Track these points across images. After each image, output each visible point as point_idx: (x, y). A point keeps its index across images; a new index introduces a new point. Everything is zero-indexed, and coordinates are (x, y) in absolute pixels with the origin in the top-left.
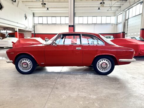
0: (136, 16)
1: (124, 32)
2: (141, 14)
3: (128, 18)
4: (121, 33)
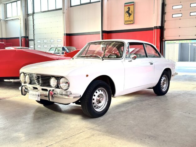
0: (48, 11)
1: (28, 37)
2: (61, 9)
3: (34, 13)
4: (18, 38)
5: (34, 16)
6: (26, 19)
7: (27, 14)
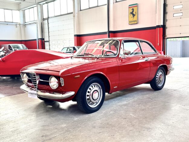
2: (72, 13)
3: (48, 18)
5: (49, 20)
6: (42, 23)
7: (43, 18)
